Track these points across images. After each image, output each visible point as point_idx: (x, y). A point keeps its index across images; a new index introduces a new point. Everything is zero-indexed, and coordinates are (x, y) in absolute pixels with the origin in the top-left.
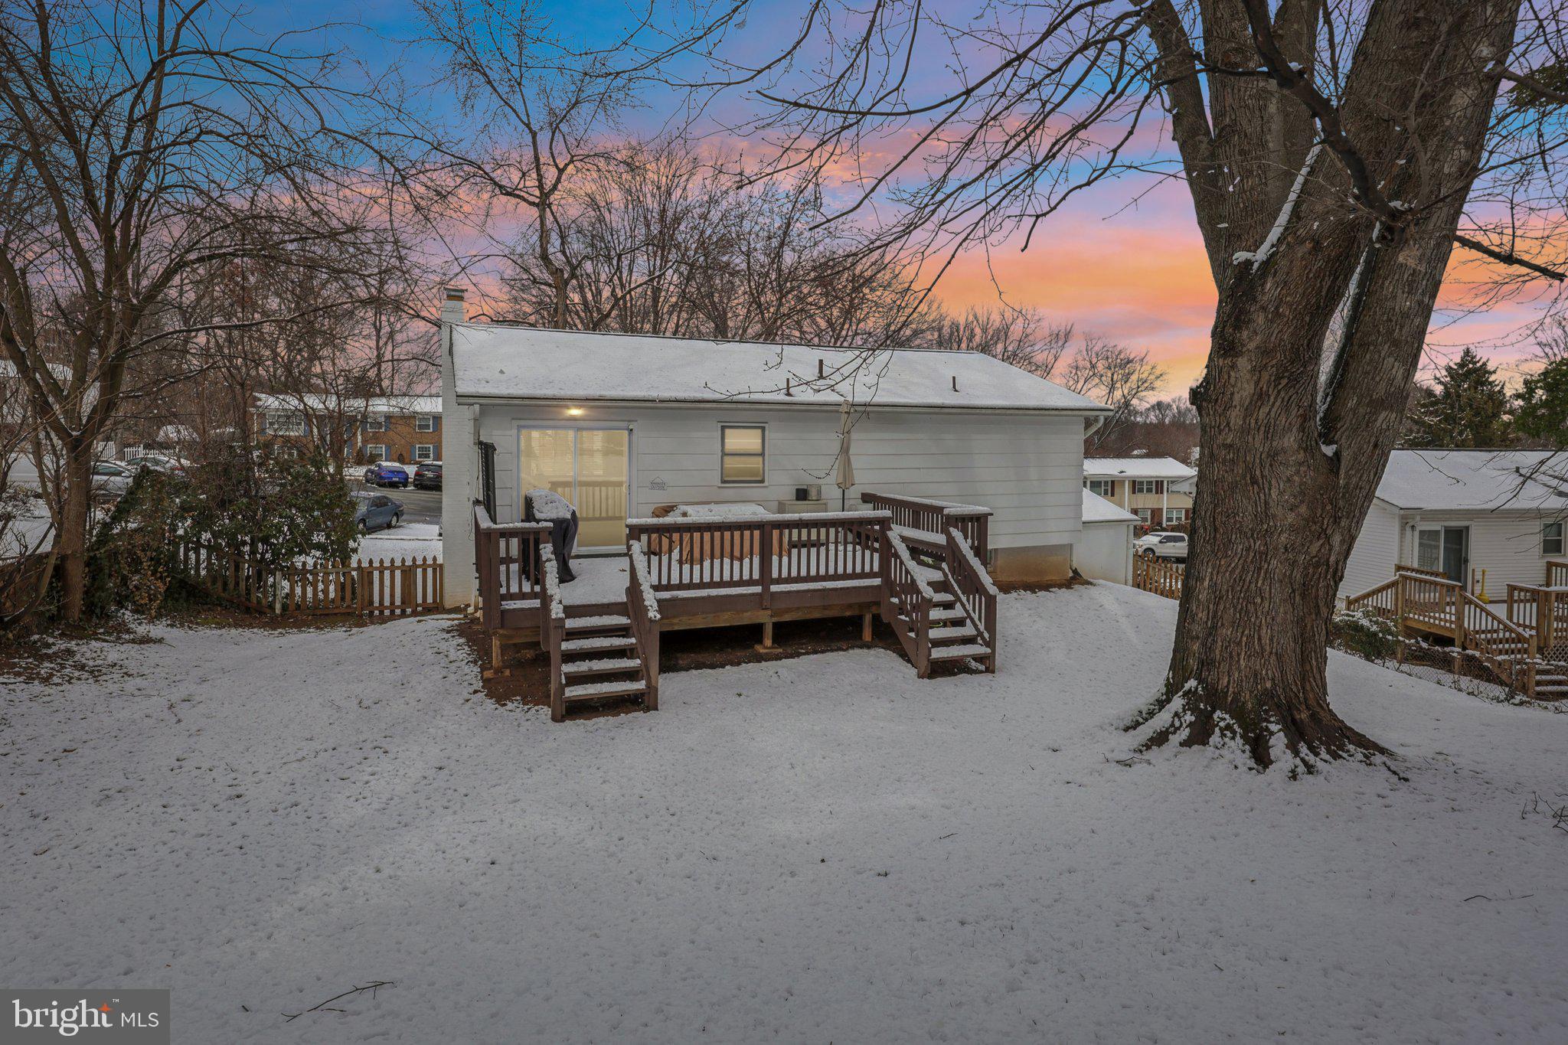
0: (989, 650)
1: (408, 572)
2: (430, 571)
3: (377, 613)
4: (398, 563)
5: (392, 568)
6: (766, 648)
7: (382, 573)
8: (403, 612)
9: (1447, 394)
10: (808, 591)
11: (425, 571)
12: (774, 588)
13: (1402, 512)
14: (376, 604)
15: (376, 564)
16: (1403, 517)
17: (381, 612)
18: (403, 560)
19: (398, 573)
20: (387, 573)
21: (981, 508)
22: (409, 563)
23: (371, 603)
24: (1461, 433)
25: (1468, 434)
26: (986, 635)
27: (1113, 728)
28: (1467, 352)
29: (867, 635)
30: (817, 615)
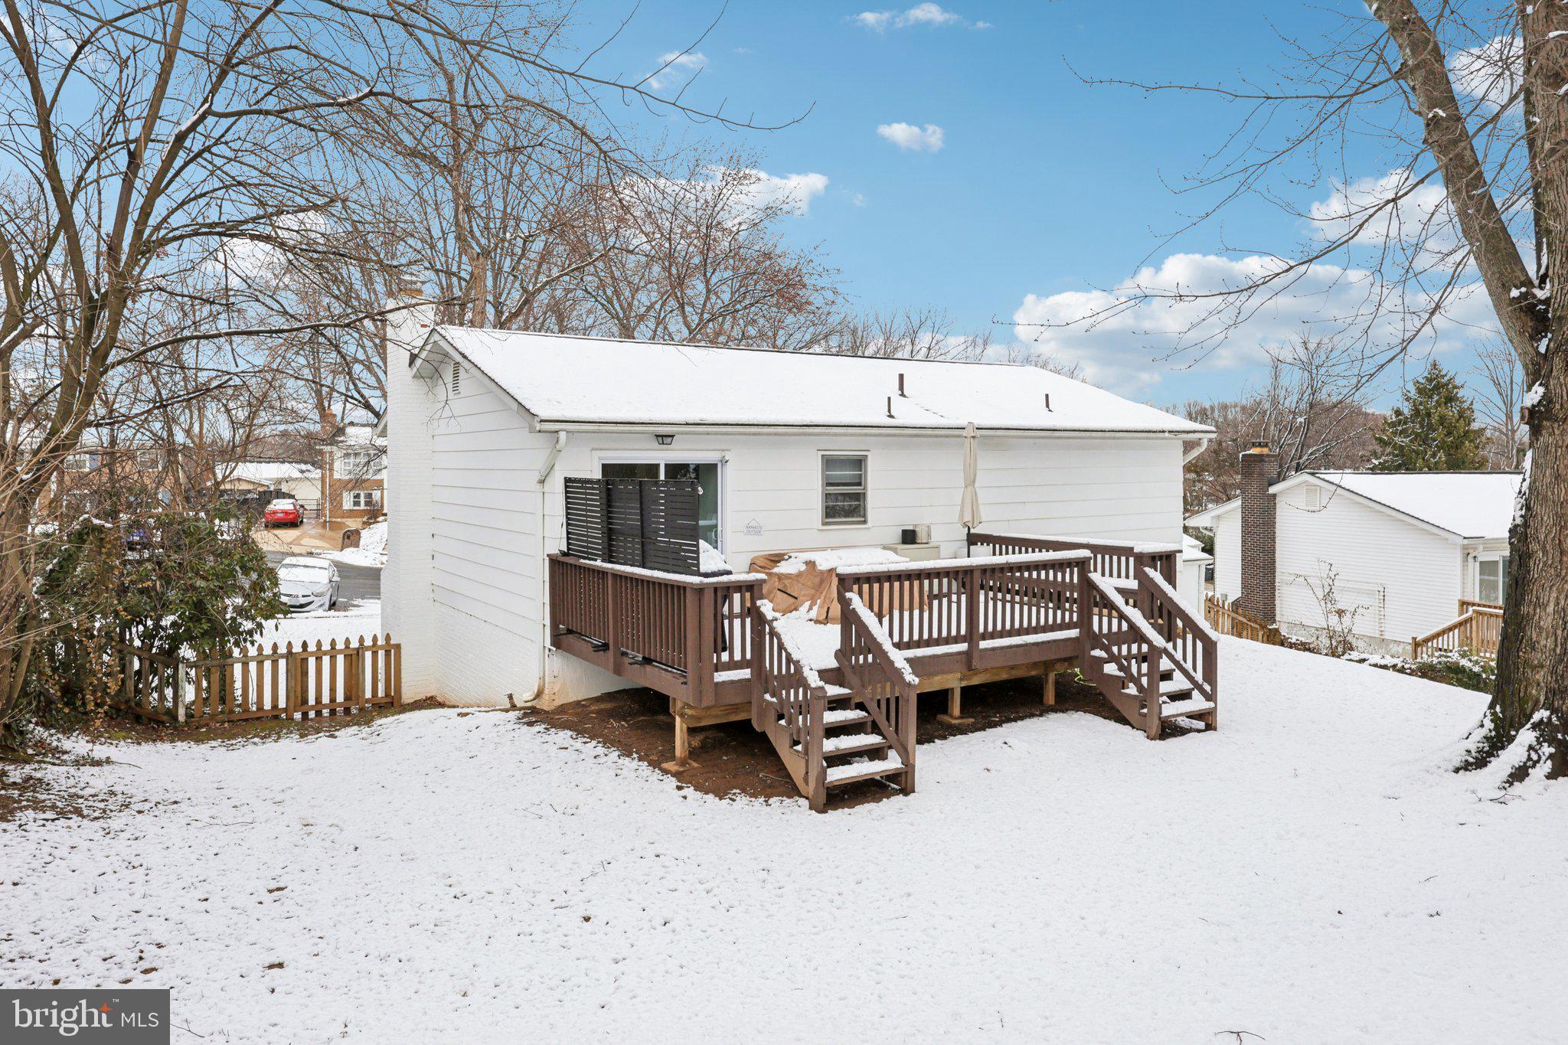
0: (1211, 704)
1: (354, 657)
2: (381, 654)
3: (312, 714)
4: (340, 646)
5: (333, 653)
6: (956, 718)
7: (319, 659)
8: (347, 711)
9: (1416, 412)
10: (1010, 647)
11: (375, 654)
12: (984, 644)
13: (1466, 542)
14: (312, 701)
15: (312, 648)
16: (1465, 547)
17: (319, 713)
18: (347, 642)
19: (340, 659)
20: (326, 660)
21: (1162, 545)
22: (354, 644)
23: (305, 701)
24: (1434, 455)
25: (1441, 456)
26: (1207, 688)
27: (1442, 771)
28: (1435, 365)
29: (1050, 697)
30: (1004, 676)
